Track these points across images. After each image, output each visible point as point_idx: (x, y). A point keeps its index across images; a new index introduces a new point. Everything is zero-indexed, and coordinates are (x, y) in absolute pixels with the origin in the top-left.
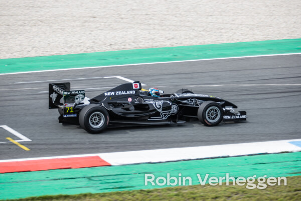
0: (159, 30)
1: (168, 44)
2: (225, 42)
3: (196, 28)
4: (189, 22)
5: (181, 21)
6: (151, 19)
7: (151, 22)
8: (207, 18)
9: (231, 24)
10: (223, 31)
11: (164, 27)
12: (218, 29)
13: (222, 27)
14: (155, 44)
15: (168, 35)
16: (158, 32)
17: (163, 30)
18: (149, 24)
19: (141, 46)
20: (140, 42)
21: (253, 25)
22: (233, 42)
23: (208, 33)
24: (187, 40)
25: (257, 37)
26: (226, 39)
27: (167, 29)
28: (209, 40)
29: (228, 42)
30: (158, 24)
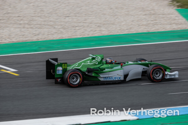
0: (28, 28)
1: (35, 39)
2: (78, 37)
3: (56, 27)
4: (51, 21)
5: (45, 21)
6: (21, 20)
7: (22, 22)
8: (65, 19)
9: (84, 23)
10: (77, 28)
11: (32, 26)
12: (73, 27)
13: (76, 25)
14: (24, 39)
15: (34, 32)
16: (27, 30)
17: (31, 28)
18: (21, 24)
19: (14, 40)
20: (14, 38)
21: (100, 23)
22: (84, 37)
23: (65, 30)
24: (49, 36)
25: (103, 32)
26: (79, 34)
27: (34, 27)
28: (66, 35)
29: (81, 37)
30: (28, 24)
